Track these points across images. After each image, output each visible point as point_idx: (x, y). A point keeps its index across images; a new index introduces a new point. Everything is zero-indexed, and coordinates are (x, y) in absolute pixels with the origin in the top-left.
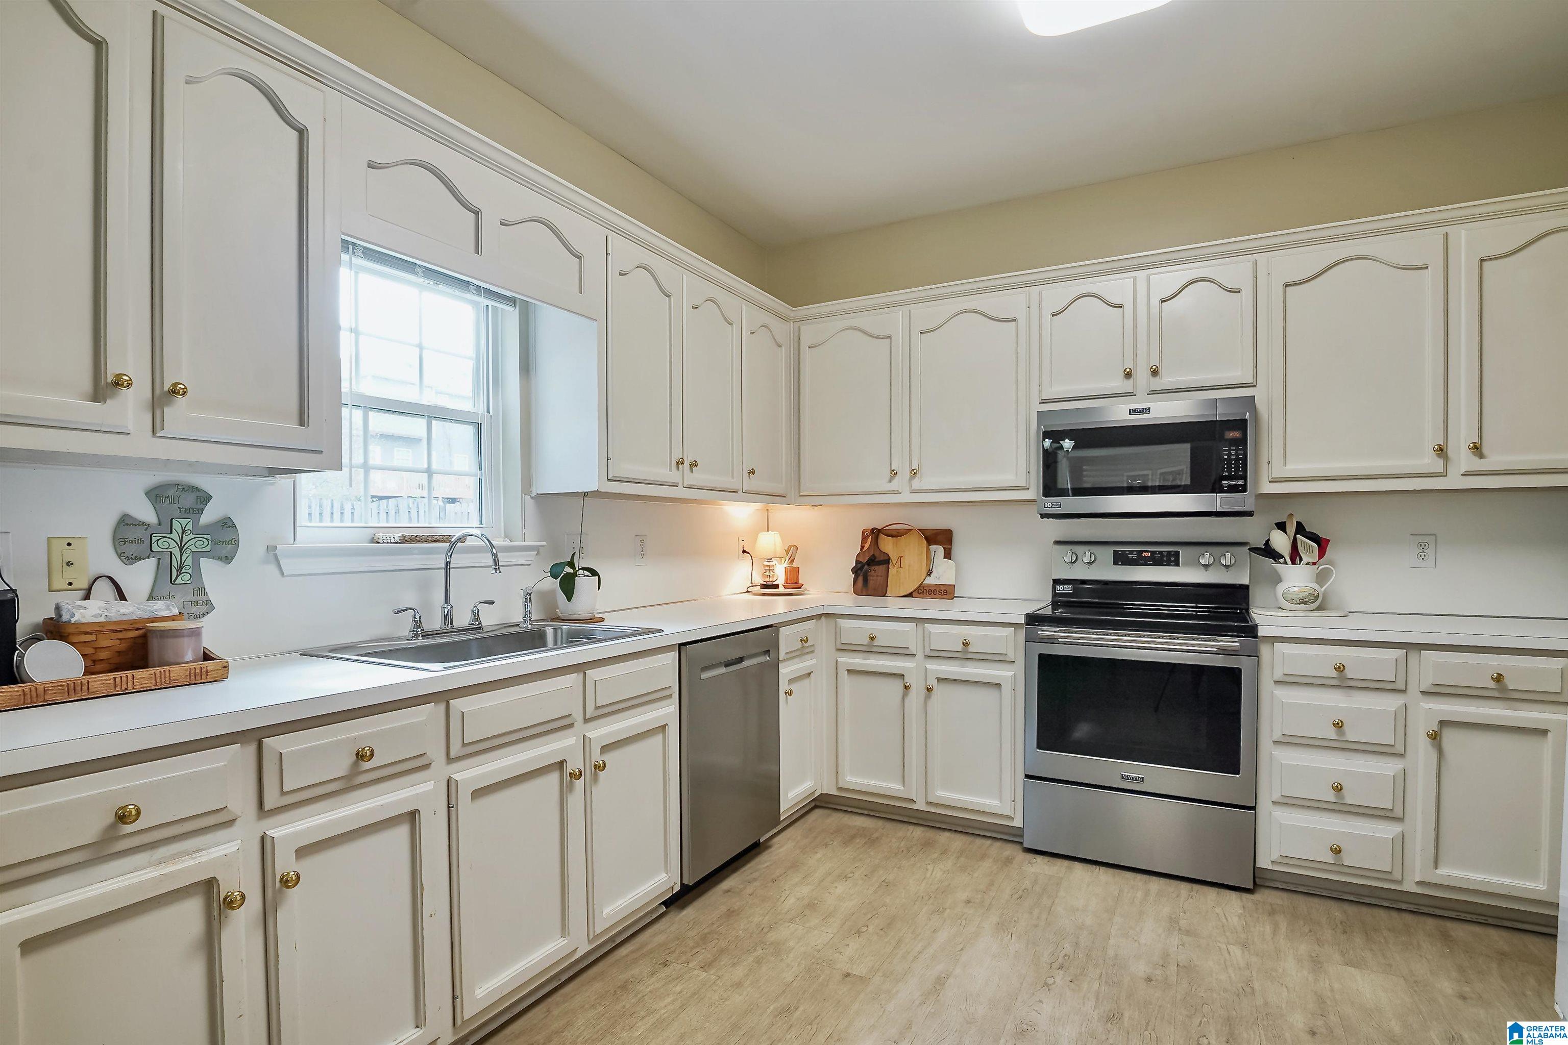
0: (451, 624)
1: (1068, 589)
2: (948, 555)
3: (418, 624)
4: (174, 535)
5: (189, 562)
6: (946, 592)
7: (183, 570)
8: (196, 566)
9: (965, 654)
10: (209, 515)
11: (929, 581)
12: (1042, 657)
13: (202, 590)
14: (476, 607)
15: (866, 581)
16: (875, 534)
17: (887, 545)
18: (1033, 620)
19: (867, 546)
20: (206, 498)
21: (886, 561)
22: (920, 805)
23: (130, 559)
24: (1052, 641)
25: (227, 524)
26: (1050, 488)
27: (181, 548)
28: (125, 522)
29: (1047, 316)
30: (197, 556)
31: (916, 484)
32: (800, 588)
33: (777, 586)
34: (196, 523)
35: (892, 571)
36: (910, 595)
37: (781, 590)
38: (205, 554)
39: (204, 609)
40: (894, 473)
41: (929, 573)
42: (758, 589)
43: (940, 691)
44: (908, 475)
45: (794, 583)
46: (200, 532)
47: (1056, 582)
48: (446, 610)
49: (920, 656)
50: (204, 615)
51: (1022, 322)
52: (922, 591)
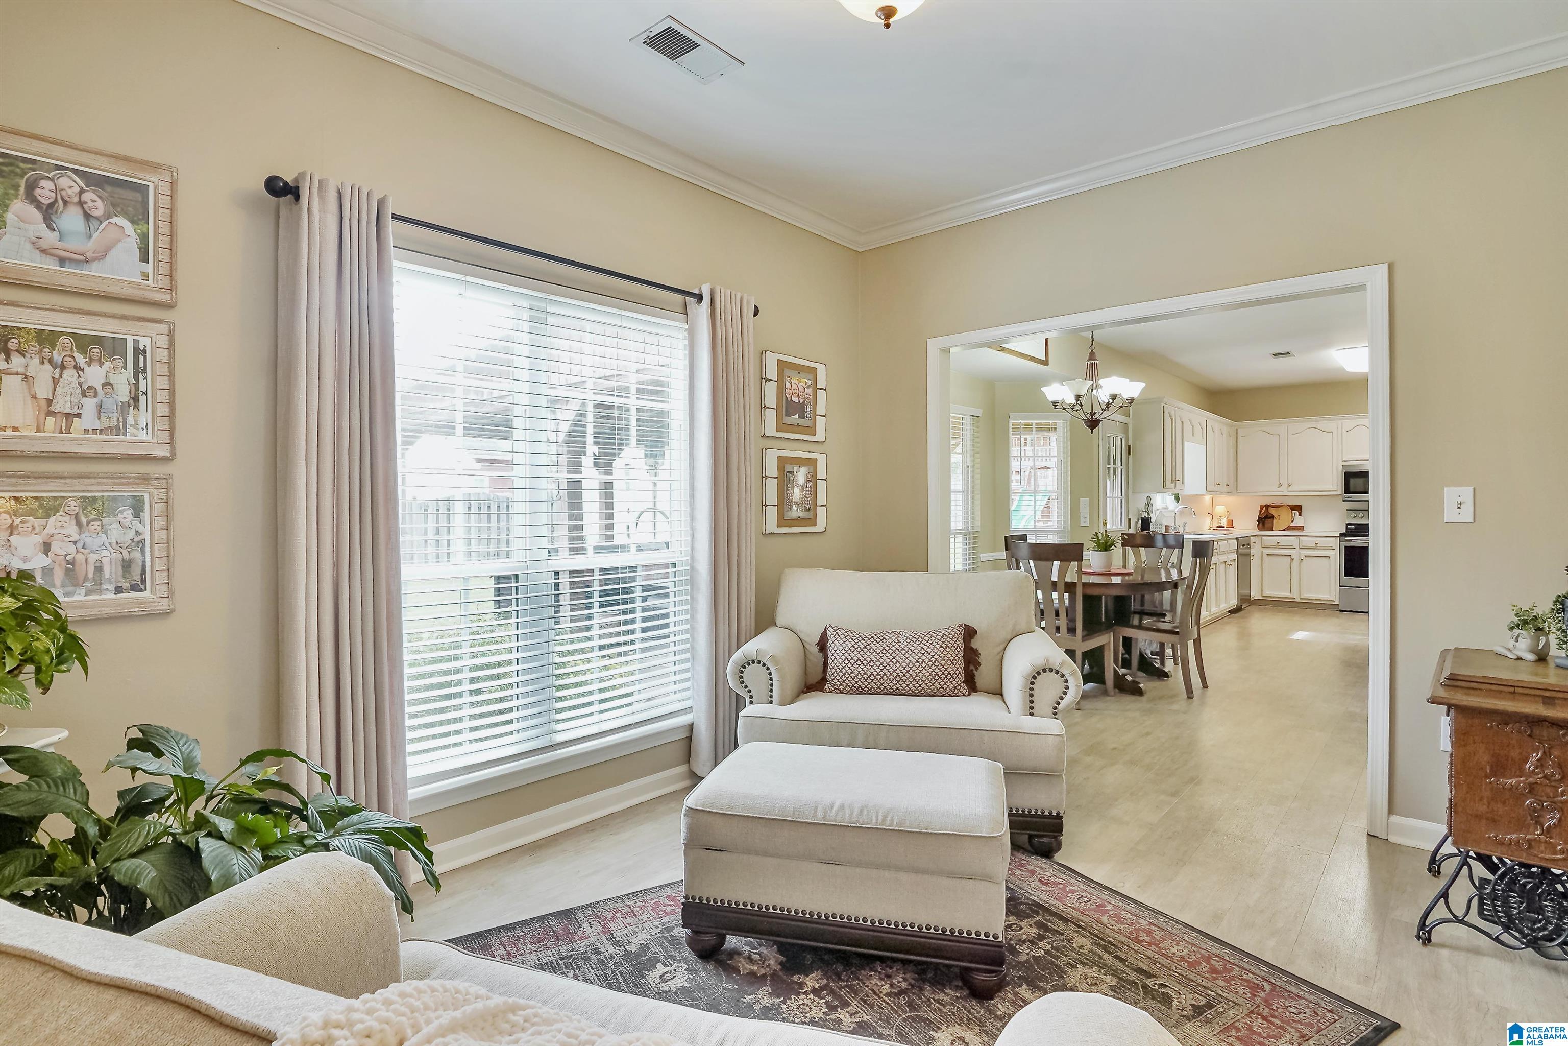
1: (1353, 527)
2: (1300, 515)
6: (1301, 528)
9: (1316, 547)
11: (1292, 524)
12: (1346, 547)
15: (1264, 524)
16: (1267, 506)
17: (1272, 511)
18: (1342, 535)
19: (1263, 511)
21: (1273, 517)
22: (1298, 600)
24: (1350, 541)
26: (1347, 490)
29: (1345, 431)
31: (1290, 489)
32: (1233, 527)
35: (1275, 521)
36: (1284, 530)
37: (1224, 527)
40: (1280, 485)
41: (1293, 521)
42: (1214, 527)
43: (1305, 559)
44: (1286, 485)
45: (1231, 525)
47: (1347, 524)
49: (1298, 548)
51: (1335, 433)
52: (1289, 528)
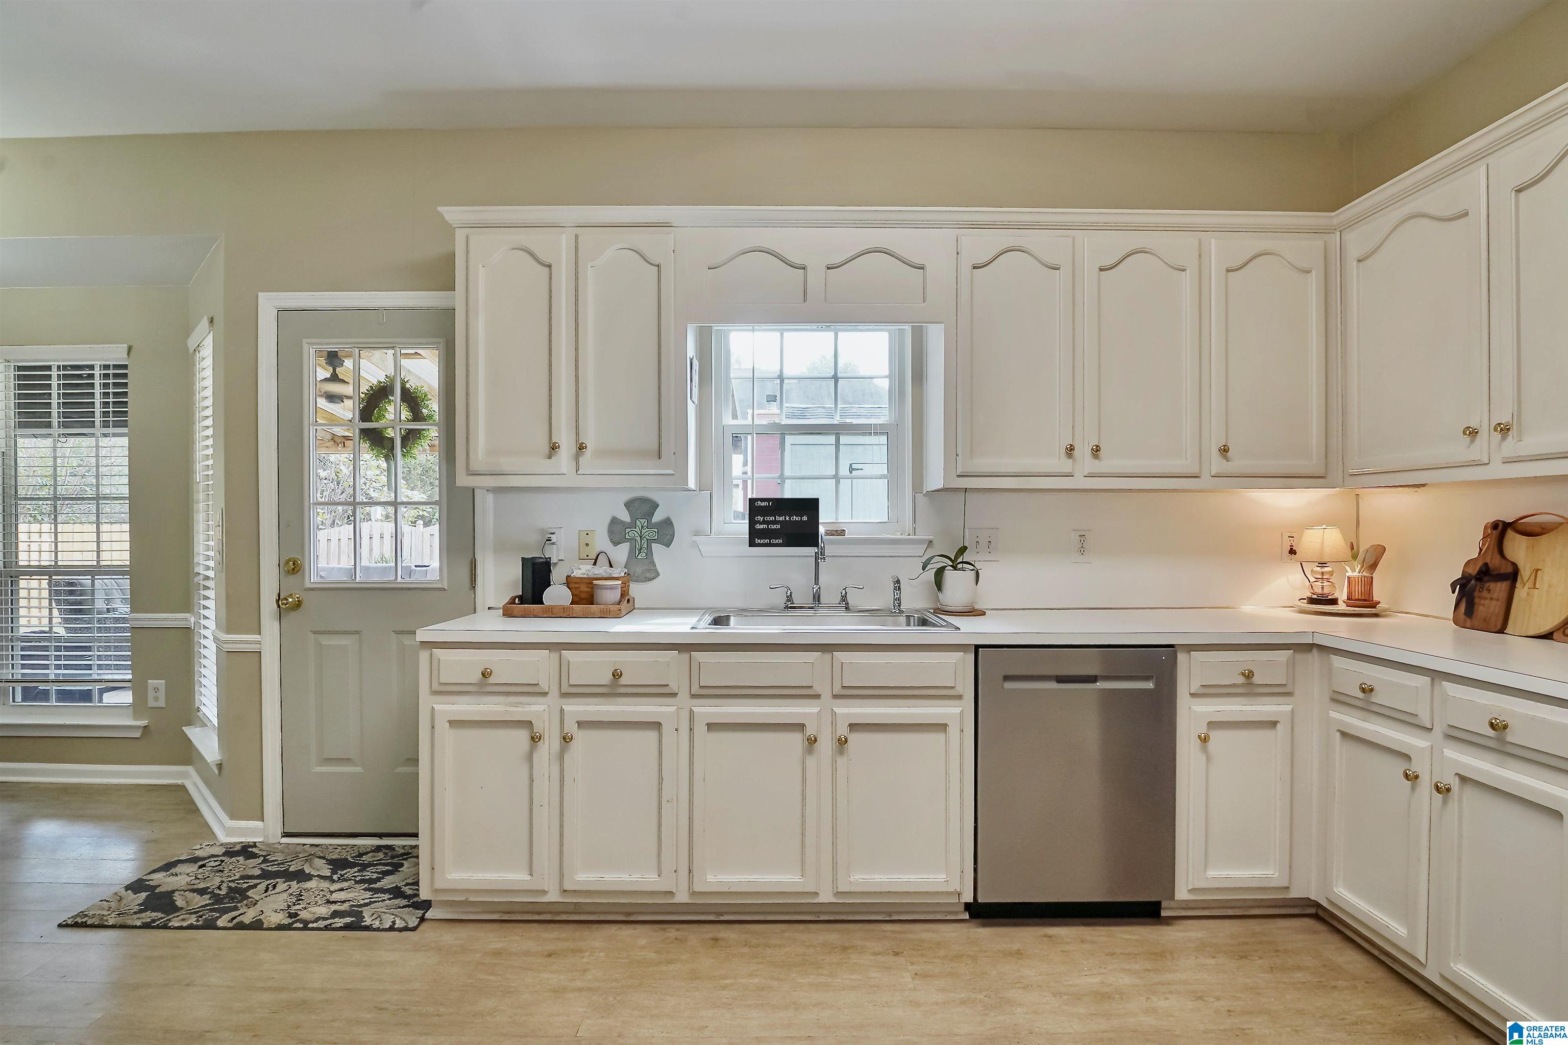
0: (818, 602)
3: (789, 598)
4: (637, 529)
5: (645, 545)
7: (642, 551)
8: (649, 548)
10: (658, 517)
13: (653, 563)
14: (843, 589)
15: (1474, 604)
16: (1504, 529)
17: (1518, 549)
19: (1485, 550)
20: (655, 506)
21: (1513, 575)
23: (616, 543)
25: (668, 523)
27: (641, 537)
28: (614, 521)
30: (650, 542)
32: (1375, 607)
33: (1334, 602)
34: (649, 521)
35: (1521, 593)
36: (1549, 635)
37: (1341, 607)
38: (655, 541)
39: (653, 575)
42: (1305, 605)
45: (1363, 599)
46: (650, 526)
48: (815, 590)
50: (653, 579)
